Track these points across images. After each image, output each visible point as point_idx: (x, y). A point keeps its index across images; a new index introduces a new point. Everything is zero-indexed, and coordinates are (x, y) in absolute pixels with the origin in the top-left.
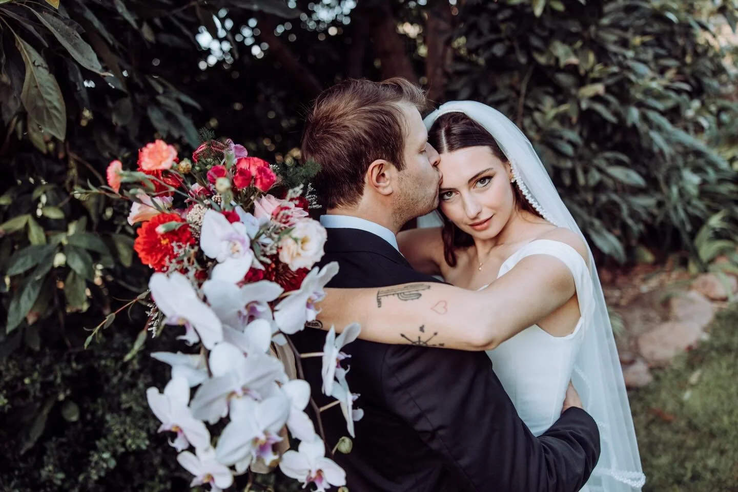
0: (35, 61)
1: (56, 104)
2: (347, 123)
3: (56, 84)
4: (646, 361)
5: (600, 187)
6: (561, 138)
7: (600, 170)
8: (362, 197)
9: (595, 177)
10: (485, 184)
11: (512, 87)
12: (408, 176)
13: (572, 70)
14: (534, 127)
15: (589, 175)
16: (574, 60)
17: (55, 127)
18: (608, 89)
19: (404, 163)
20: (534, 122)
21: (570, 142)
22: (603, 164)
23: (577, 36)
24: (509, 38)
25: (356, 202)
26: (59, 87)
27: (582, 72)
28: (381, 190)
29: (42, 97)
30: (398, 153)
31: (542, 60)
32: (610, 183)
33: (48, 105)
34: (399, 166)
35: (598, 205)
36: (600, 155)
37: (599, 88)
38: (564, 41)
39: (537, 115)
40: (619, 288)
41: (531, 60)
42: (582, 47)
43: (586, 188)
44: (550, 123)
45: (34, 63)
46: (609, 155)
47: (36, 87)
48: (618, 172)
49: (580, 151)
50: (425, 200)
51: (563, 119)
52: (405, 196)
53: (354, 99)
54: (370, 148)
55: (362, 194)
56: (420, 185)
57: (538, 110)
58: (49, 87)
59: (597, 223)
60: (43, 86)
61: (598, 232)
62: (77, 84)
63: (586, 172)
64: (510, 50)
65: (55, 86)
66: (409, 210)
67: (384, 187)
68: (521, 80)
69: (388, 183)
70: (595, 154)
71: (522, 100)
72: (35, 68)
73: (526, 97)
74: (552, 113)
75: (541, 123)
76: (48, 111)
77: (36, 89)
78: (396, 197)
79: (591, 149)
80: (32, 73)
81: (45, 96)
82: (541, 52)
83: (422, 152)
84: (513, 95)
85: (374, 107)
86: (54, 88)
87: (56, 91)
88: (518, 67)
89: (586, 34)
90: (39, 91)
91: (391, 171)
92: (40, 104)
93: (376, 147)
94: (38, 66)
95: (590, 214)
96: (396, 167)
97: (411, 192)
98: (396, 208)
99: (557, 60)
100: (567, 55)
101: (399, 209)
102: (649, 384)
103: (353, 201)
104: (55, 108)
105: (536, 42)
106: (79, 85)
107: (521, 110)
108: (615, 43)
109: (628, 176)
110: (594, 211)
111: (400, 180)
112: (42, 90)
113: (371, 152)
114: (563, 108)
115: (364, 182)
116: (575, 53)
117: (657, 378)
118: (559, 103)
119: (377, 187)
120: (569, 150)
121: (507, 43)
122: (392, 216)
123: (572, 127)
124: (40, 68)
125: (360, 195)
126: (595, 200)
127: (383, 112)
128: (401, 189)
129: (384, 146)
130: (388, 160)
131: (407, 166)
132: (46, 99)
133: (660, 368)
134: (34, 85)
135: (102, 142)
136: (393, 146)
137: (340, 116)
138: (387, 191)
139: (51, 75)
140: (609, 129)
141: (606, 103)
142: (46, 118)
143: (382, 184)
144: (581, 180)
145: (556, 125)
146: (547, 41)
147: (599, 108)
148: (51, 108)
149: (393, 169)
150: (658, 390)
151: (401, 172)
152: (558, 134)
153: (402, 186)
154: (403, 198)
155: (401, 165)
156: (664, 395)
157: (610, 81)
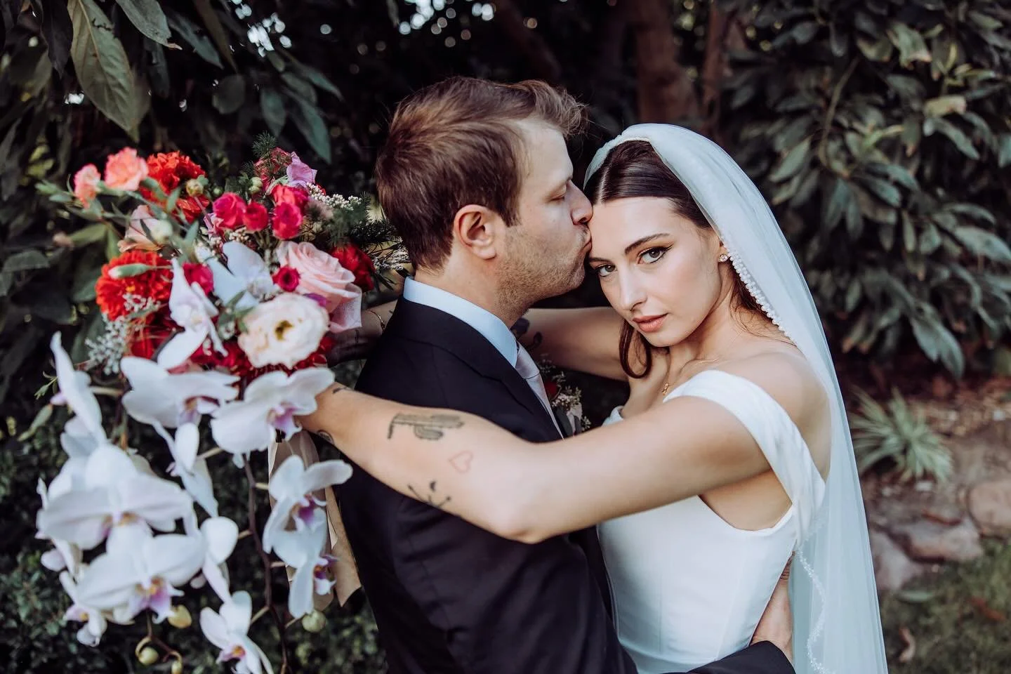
0: (95, 20)
1: (122, 81)
2: (431, 146)
3: (123, 53)
4: (977, 525)
5: (939, 256)
6: (886, 177)
7: (943, 231)
8: (447, 257)
9: (933, 239)
10: (656, 259)
11: (819, 92)
12: (522, 236)
13: (919, 71)
14: (843, 155)
15: (923, 237)
16: (924, 56)
17: (119, 112)
18: (974, 106)
19: (517, 216)
20: (845, 148)
21: (897, 184)
22: (949, 222)
23: (937, 16)
24: (824, 15)
25: (441, 265)
26: (126, 57)
27: (935, 76)
28: (475, 250)
29: (101, 70)
30: (509, 201)
31: (870, 52)
32: (956, 251)
33: (110, 81)
34: (509, 219)
35: (933, 283)
36: (947, 208)
37: (958, 103)
38: (912, 26)
39: (851, 138)
40: (958, 409)
41: (854, 52)
42: (941, 36)
43: (916, 255)
44: (869, 152)
45: (93, 22)
46: (961, 208)
47: (95, 55)
48: (973, 237)
49: (914, 199)
50: (553, 274)
51: (891, 147)
52: (517, 264)
53: (449, 109)
54: (460, 187)
55: (449, 253)
56: (545, 251)
57: (853, 130)
58: (111, 56)
59: (928, 309)
60: (103, 55)
61: (927, 326)
62: (153, 54)
63: (919, 231)
64: (822, 34)
65: (122, 57)
66: (525, 287)
67: (481, 248)
68: (835, 81)
69: (489, 241)
70: (940, 204)
71: (832, 111)
72: (95, 29)
73: (839, 108)
74: (875, 137)
75: (855, 150)
76: (109, 90)
77: (95, 59)
78: (502, 265)
79: (935, 196)
80: (90, 35)
81: (107, 69)
82: (870, 39)
83: (555, 198)
84: (821, 103)
85: (476, 125)
86: (119, 57)
87: (123, 63)
88: (832, 60)
89: (949, 15)
90: (98, 61)
91: (495, 225)
92: (100, 79)
93: (470, 188)
94: (98, 27)
95: (919, 295)
96: (504, 220)
97: (526, 261)
98: (503, 280)
99: (896, 52)
100: (914, 46)
101: (509, 283)
102: (975, 560)
103: (437, 262)
104: (120, 86)
105: (864, 24)
106: (156, 57)
107: (828, 127)
108: (998, 31)
109: (988, 243)
110: (926, 293)
111: (509, 241)
112: (102, 60)
113: (462, 194)
114: (894, 130)
115: (451, 237)
116: (929, 44)
117: (990, 553)
118: (891, 120)
119: (470, 245)
120: (893, 196)
121: (820, 22)
122: (498, 293)
123: (905, 161)
124: (102, 30)
125: (446, 255)
126: (930, 275)
127: (489, 135)
128: (509, 254)
129: (482, 186)
130: (490, 208)
131: (522, 221)
132: (107, 73)
133: (999, 538)
134: (91, 53)
135: (207, 133)
136: (499, 187)
137: (424, 132)
138: (487, 253)
139: (117, 40)
140: (968, 170)
141: (967, 128)
142: (107, 99)
143: (477, 242)
144: (910, 244)
145: (878, 156)
146: (884, 24)
147: (954, 133)
148: (114, 86)
149: (499, 222)
150: (988, 571)
151: (512, 228)
152: (880, 169)
153: (512, 250)
154: (513, 267)
155: (512, 218)
156: (996, 579)
157: (979, 93)
